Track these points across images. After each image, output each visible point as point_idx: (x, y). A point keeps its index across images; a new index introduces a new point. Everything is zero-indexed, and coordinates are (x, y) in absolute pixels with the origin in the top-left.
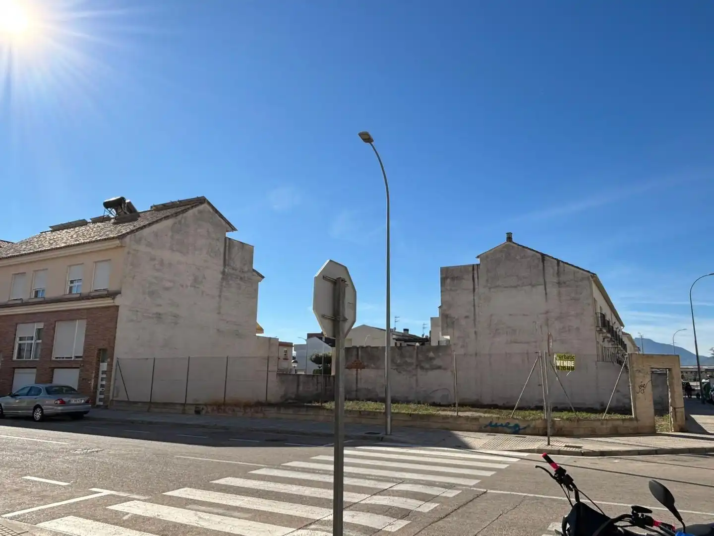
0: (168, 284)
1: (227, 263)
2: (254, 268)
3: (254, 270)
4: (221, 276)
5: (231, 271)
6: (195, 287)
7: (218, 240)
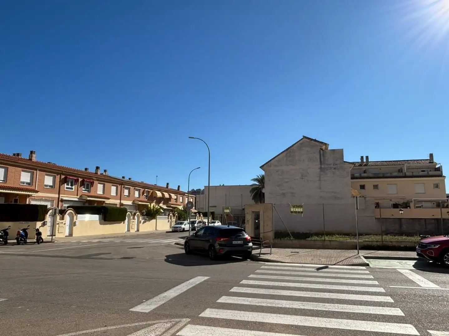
0: (286, 180)
1: (322, 162)
2: (344, 161)
3: (345, 162)
4: (319, 170)
5: (326, 166)
6: (302, 178)
7: (315, 153)
